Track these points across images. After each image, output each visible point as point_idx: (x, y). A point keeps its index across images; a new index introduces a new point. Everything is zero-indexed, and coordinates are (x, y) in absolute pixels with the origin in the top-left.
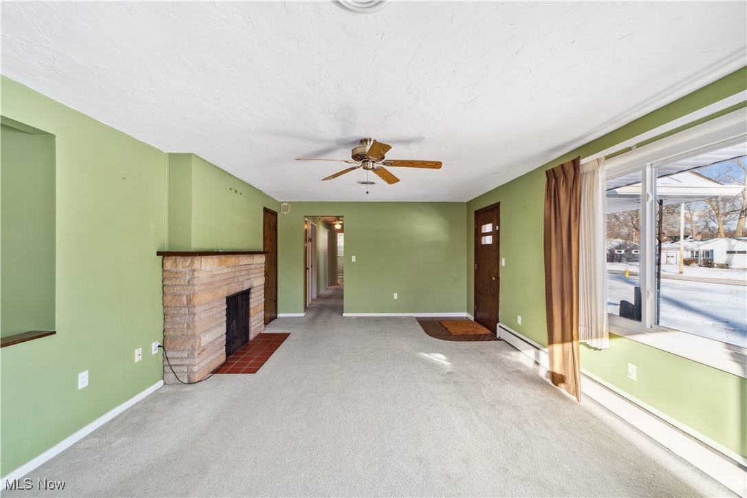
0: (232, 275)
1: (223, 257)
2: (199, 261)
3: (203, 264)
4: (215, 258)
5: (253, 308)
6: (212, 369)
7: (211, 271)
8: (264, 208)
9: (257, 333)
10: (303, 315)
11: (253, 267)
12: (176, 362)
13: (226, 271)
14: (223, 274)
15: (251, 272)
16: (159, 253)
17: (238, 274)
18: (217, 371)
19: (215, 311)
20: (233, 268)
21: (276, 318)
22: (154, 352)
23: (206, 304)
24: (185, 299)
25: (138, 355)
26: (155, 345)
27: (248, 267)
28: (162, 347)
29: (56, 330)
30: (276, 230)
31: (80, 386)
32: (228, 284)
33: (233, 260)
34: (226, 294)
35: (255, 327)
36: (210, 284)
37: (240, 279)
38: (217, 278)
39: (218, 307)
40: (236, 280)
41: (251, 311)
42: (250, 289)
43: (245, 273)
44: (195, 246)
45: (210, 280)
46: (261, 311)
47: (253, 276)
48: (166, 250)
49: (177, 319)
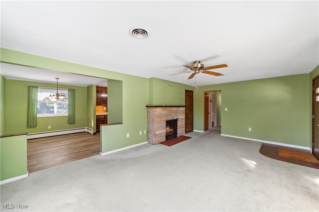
0: (168, 114)
1: (164, 108)
2: (155, 109)
3: (156, 110)
4: (161, 108)
5: (179, 126)
6: (160, 142)
7: (159, 112)
8: (186, 90)
9: (181, 135)
10: (203, 132)
11: (178, 111)
12: (150, 137)
13: (166, 112)
14: (165, 113)
15: (177, 113)
16: (146, 106)
17: (171, 113)
18: (161, 143)
19: (161, 124)
20: (169, 112)
21: (193, 131)
22: (145, 133)
23: (158, 122)
24: (152, 120)
25: (141, 133)
26: (145, 131)
27: (176, 111)
28: (147, 132)
29: (123, 123)
30: (193, 98)
31: (127, 137)
32: (167, 116)
33: (169, 109)
34: (166, 120)
35: (180, 133)
36: (159, 116)
37: (172, 115)
38: (162, 114)
39: (162, 123)
40: (170, 115)
41: (178, 127)
42: (178, 119)
43: (175, 113)
44: (154, 104)
45: (159, 115)
46: (183, 127)
47: (179, 115)
48: (148, 106)
49: (150, 125)
